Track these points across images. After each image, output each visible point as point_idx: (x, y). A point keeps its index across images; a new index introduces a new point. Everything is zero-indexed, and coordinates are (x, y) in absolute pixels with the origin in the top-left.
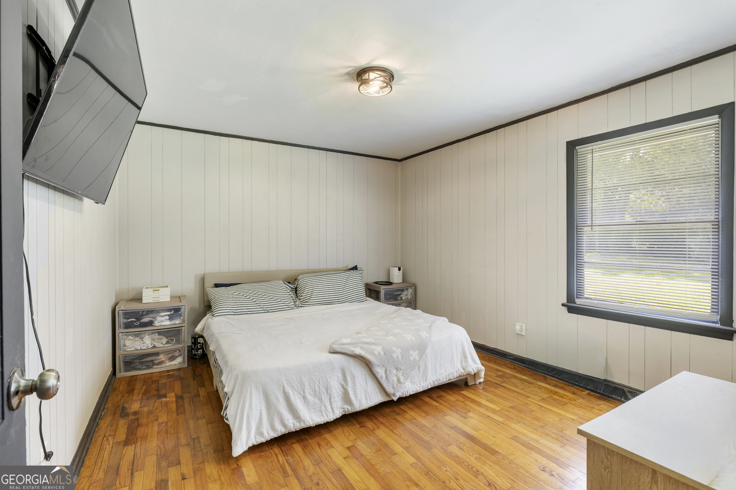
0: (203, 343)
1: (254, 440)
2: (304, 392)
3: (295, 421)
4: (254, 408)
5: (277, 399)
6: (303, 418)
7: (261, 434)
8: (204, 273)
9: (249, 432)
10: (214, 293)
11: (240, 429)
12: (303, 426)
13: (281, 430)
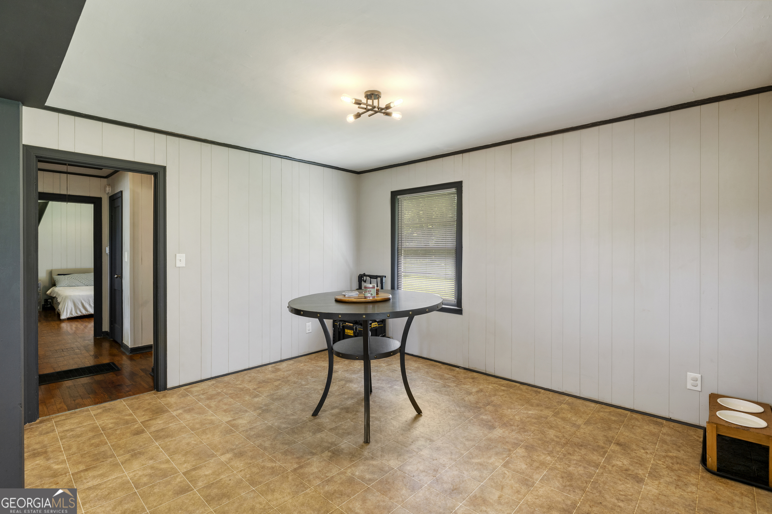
0: (51, 302)
1: (69, 316)
2: (90, 303)
3: (86, 312)
4: (69, 306)
5: (79, 304)
6: (89, 311)
7: (72, 314)
8: (51, 269)
9: (67, 312)
10: (56, 277)
11: (63, 311)
12: (89, 313)
13: (79, 314)
